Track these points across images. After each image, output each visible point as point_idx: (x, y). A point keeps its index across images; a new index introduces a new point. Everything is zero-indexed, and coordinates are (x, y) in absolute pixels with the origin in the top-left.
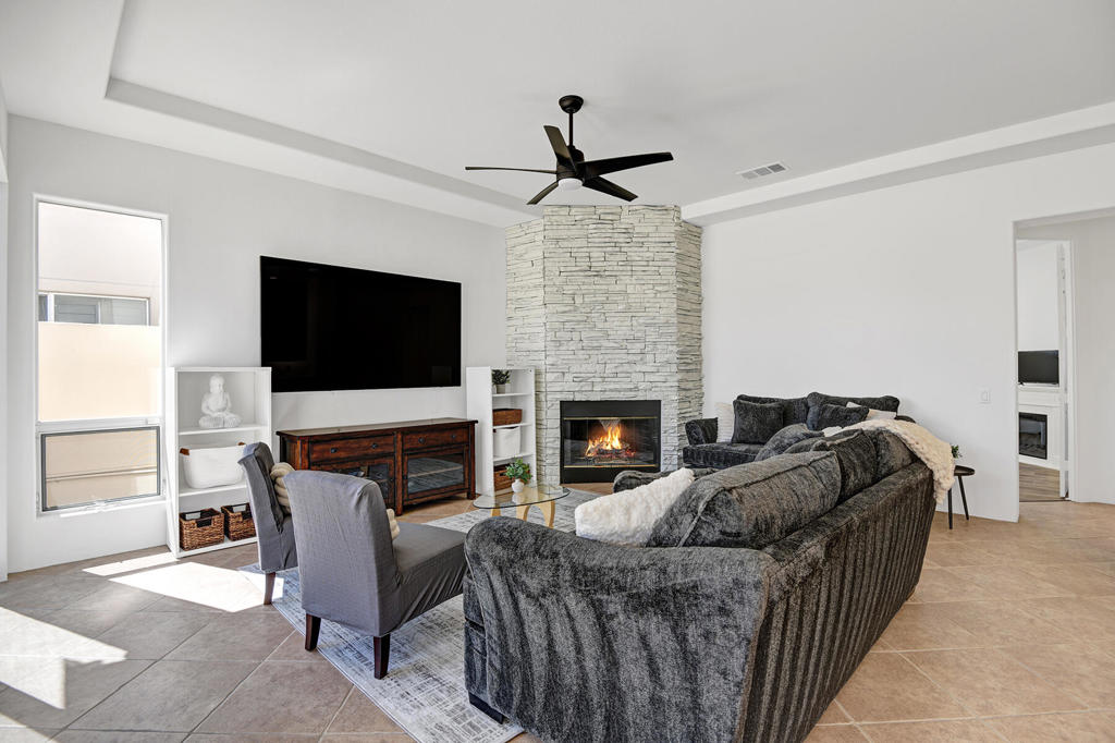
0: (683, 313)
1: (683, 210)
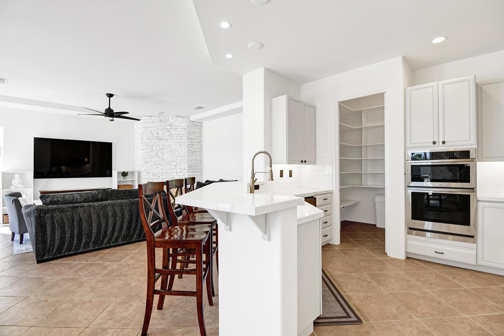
0: (191, 152)
1: (191, 117)
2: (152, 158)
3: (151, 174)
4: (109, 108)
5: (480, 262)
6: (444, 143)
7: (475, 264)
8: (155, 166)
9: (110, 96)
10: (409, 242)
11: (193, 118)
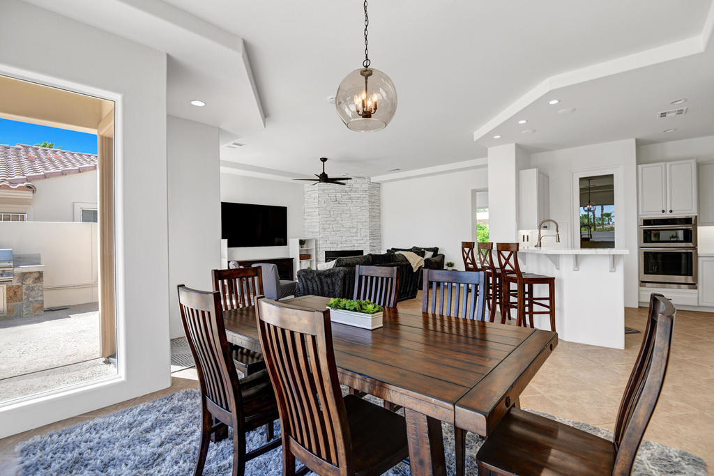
1: (372, 178)
2: (330, 224)
3: (328, 242)
4: (324, 173)
5: (701, 304)
6: (671, 211)
7: (697, 305)
8: (333, 233)
9: (324, 160)
10: (642, 293)
11: (374, 179)
